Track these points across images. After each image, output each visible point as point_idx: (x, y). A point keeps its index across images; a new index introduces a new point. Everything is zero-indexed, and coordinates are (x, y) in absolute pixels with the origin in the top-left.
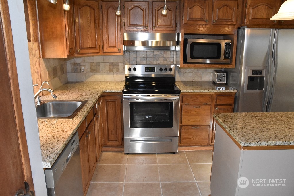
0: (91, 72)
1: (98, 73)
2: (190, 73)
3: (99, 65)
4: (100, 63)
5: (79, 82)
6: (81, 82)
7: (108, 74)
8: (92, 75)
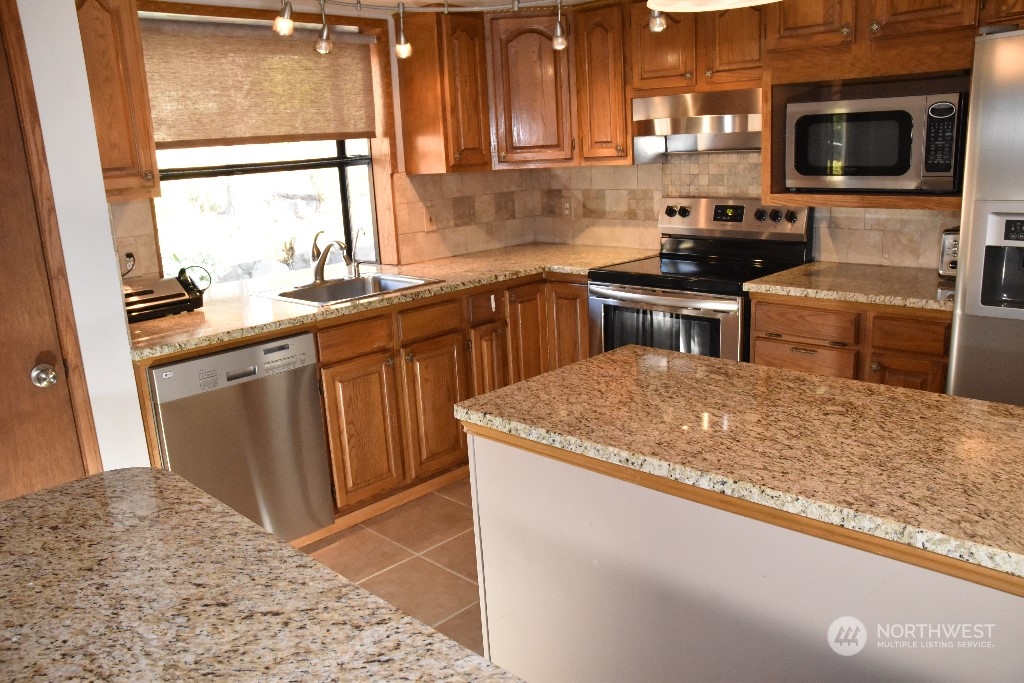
0: (585, 216)
1: (602, 221)
2: (872, 233)
3: (604, 196)
4: (607, 192)
5: (557, 244)
6: (563, 244)
7: (624, 225)
8: (587, 227)
